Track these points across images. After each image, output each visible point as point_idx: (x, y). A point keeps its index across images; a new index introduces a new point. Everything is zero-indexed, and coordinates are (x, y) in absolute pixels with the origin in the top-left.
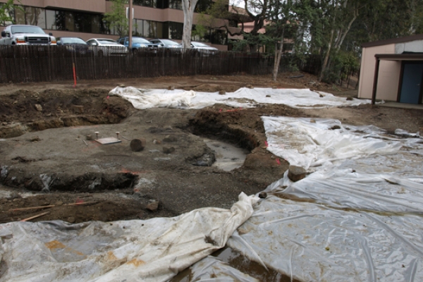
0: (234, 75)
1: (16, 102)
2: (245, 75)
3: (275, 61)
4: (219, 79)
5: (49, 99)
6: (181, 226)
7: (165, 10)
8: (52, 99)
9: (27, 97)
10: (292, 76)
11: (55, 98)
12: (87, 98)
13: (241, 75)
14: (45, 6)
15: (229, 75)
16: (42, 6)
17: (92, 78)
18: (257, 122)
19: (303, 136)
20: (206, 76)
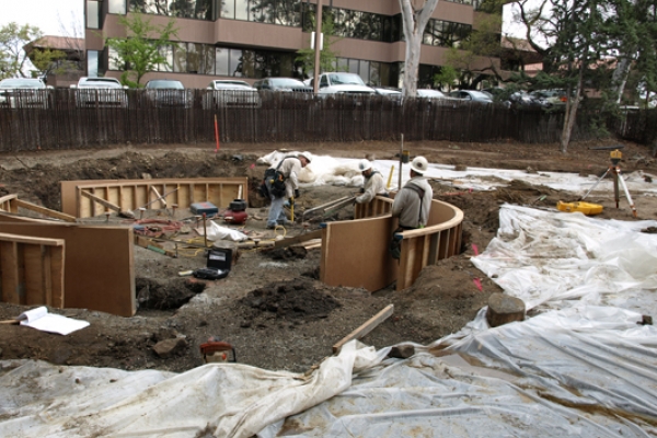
0: (493, 142)
1: (115, 168)
2: (511, 142)
3: (566, 119)
4: (463, 147)
5: (166, 167)
6: (162, 394)
7: (395, 44)
8: (170, 167)
9: (133, 162)
10: (601, 146)
11: (174, 165)
12: (225, 167)
13: (505, 142)
14: (215, 42)
15: (483, 142)
16: (211, 42)
17: (249, 141)
18: (489, 214)
19: (566, 240)
20: (441, 143)
